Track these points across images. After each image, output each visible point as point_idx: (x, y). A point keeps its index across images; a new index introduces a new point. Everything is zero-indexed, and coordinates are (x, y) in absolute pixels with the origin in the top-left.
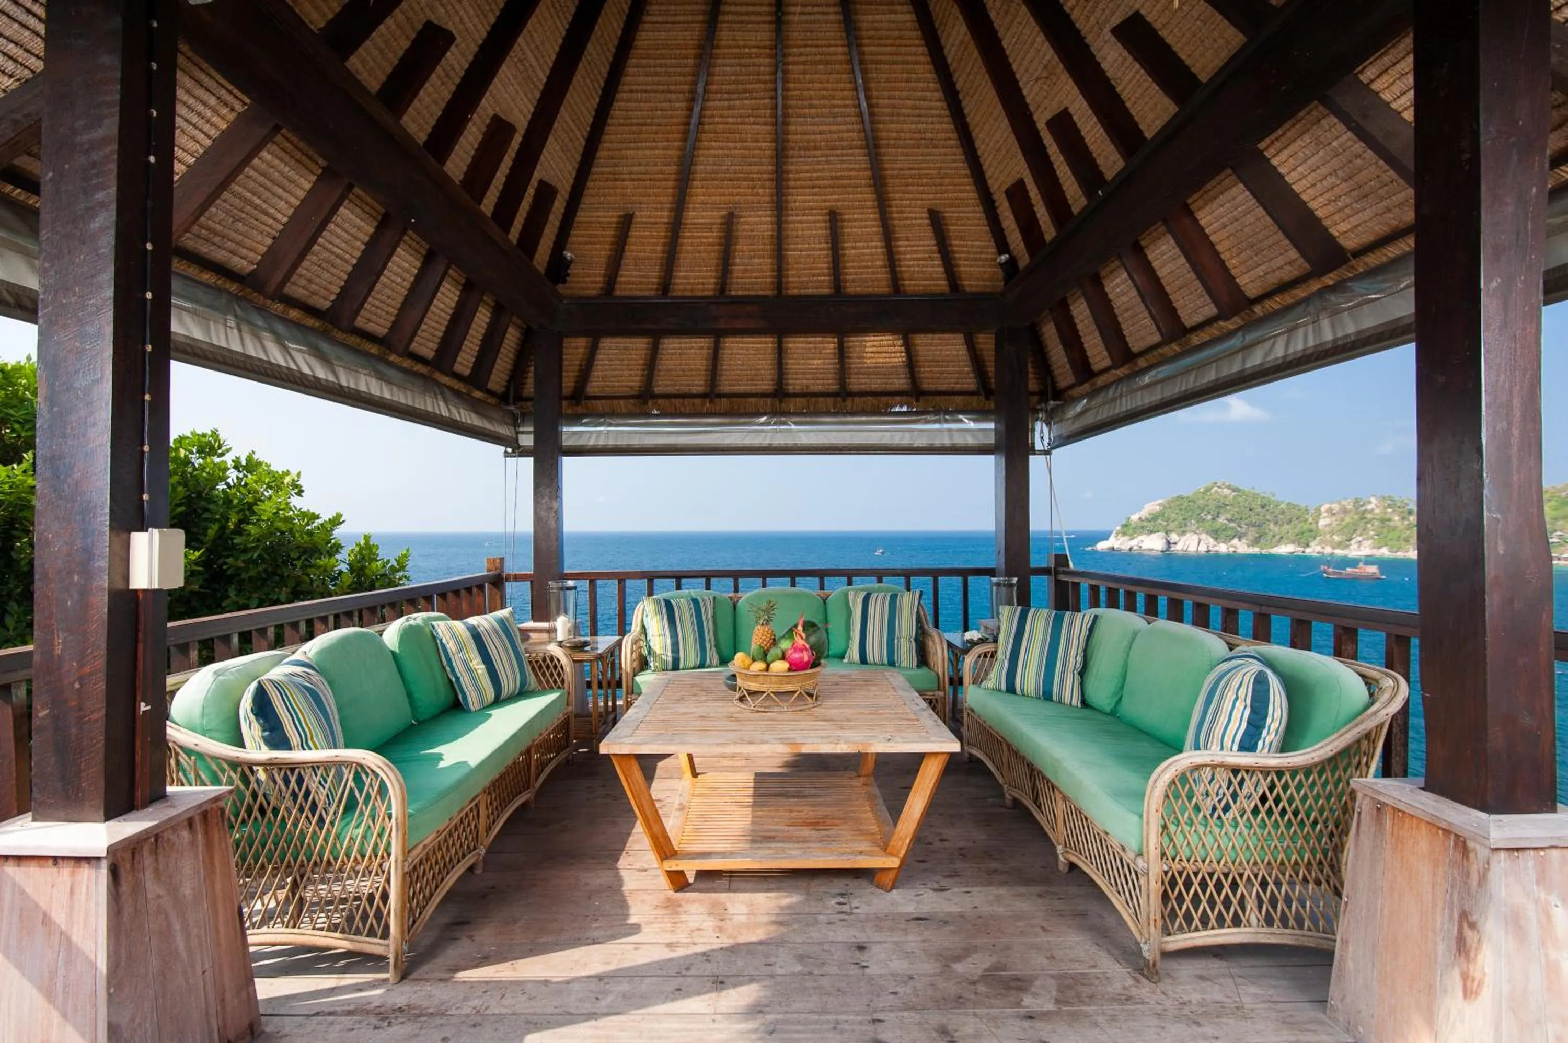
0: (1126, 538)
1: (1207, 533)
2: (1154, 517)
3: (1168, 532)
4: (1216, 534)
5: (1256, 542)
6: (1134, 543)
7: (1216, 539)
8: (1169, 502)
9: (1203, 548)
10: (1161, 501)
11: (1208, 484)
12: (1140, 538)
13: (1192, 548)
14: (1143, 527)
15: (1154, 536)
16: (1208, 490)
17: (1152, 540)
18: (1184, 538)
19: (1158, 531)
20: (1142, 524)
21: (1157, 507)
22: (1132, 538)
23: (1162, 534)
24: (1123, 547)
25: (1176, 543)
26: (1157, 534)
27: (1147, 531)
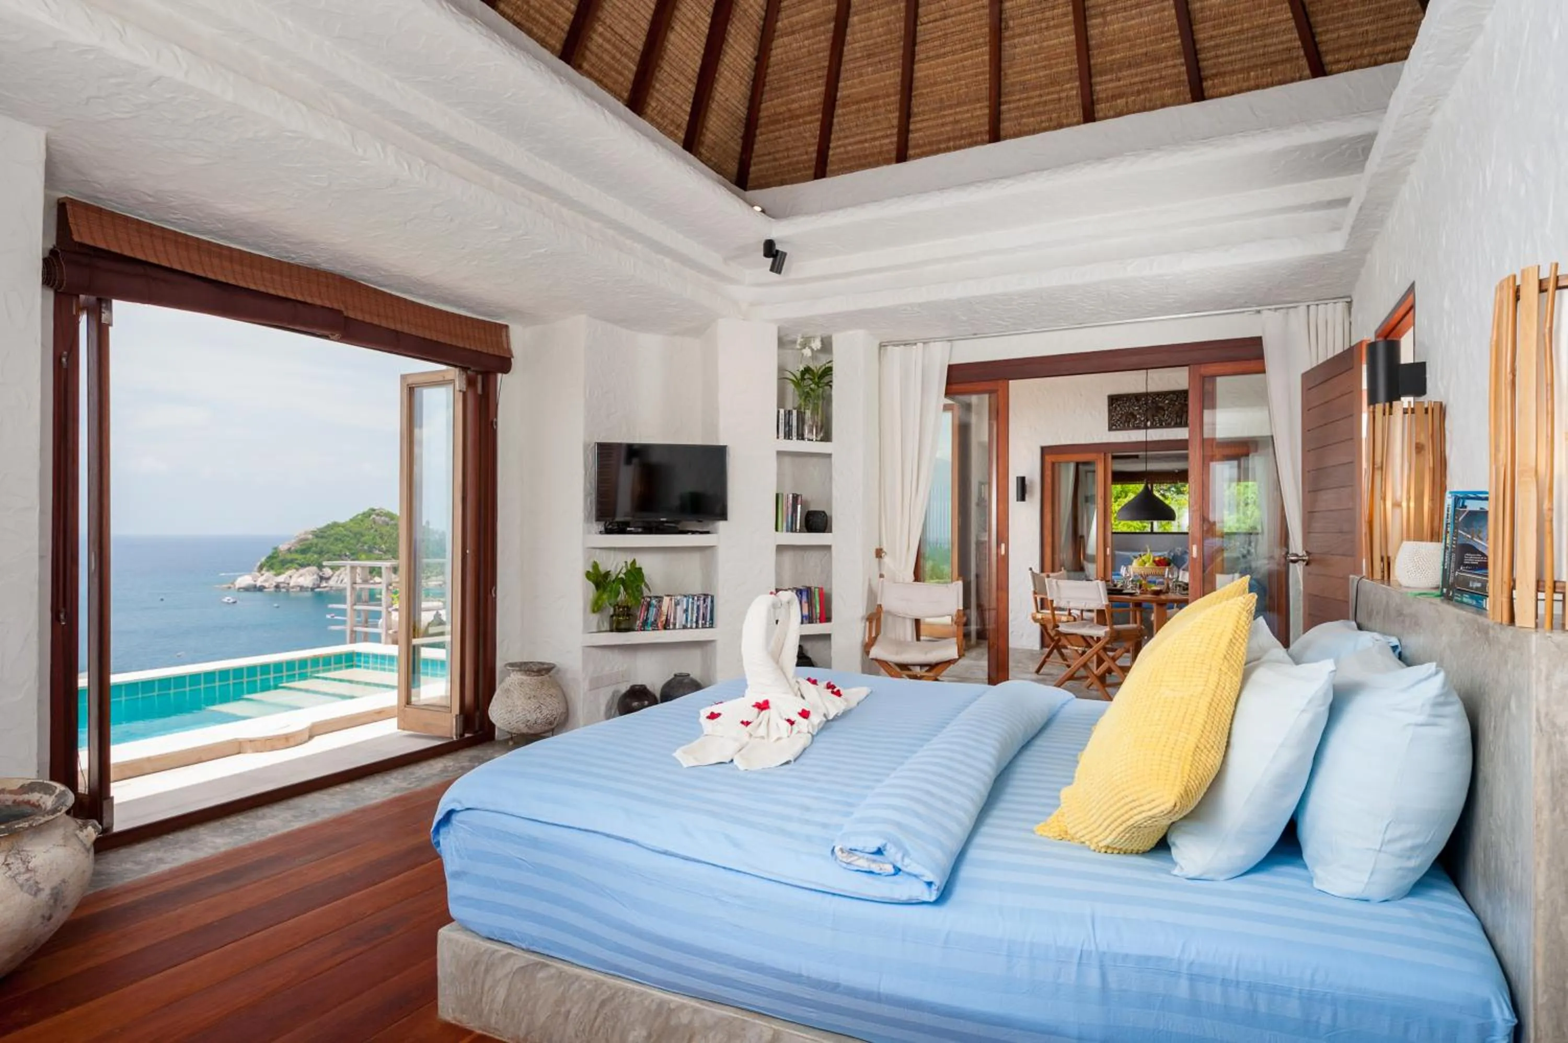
0: (271, 573)
2: (304, 548)
3: (321, 566)
6: (281, 579)
10: (314, 529)
12: (289, 573)
14: (292, 561)
15: (303, 571)
16: (369, 516)
17: (301, 576)
18: (337, 573)
19: (309, 565)
20: (289, 557)
21: (310, 536)
22: (278, 575)
23: (314, 569)
24: (266, 585)
25: (328, 579)
26: (307, 568)
27: (297, 566)
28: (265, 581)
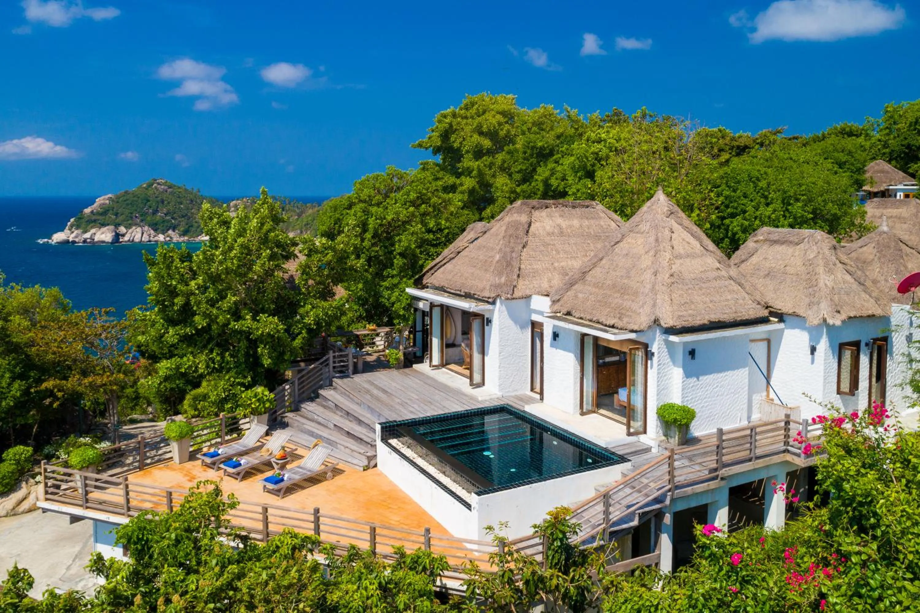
0: (79, 231)
1: (149, 226)
2: (105, 212)
3: (117, 225)
4: (156, 227)
5: (185, 233)
6: (87, 235)
7: (155, 230)
8: (118, 197)
9: (145, 238)
10: (110, 195)
11: (150, 180)
12: (93, 231)
13: (137, 239)
14: (95, 221)
15: (104, 229)
16: (150, 185)
17: (103, 233)
18: (130, 231)
19: (108, 225)
20: (94, 218)
21: (107, 202)
22: (85, 232)
23: (112, 227)
24: (77, 240)
25: (123, 235)
26: (107, 227)
27: (98, 225)
28: (76, 237)
